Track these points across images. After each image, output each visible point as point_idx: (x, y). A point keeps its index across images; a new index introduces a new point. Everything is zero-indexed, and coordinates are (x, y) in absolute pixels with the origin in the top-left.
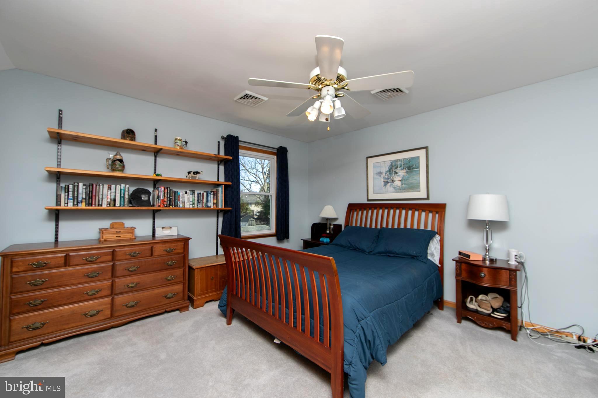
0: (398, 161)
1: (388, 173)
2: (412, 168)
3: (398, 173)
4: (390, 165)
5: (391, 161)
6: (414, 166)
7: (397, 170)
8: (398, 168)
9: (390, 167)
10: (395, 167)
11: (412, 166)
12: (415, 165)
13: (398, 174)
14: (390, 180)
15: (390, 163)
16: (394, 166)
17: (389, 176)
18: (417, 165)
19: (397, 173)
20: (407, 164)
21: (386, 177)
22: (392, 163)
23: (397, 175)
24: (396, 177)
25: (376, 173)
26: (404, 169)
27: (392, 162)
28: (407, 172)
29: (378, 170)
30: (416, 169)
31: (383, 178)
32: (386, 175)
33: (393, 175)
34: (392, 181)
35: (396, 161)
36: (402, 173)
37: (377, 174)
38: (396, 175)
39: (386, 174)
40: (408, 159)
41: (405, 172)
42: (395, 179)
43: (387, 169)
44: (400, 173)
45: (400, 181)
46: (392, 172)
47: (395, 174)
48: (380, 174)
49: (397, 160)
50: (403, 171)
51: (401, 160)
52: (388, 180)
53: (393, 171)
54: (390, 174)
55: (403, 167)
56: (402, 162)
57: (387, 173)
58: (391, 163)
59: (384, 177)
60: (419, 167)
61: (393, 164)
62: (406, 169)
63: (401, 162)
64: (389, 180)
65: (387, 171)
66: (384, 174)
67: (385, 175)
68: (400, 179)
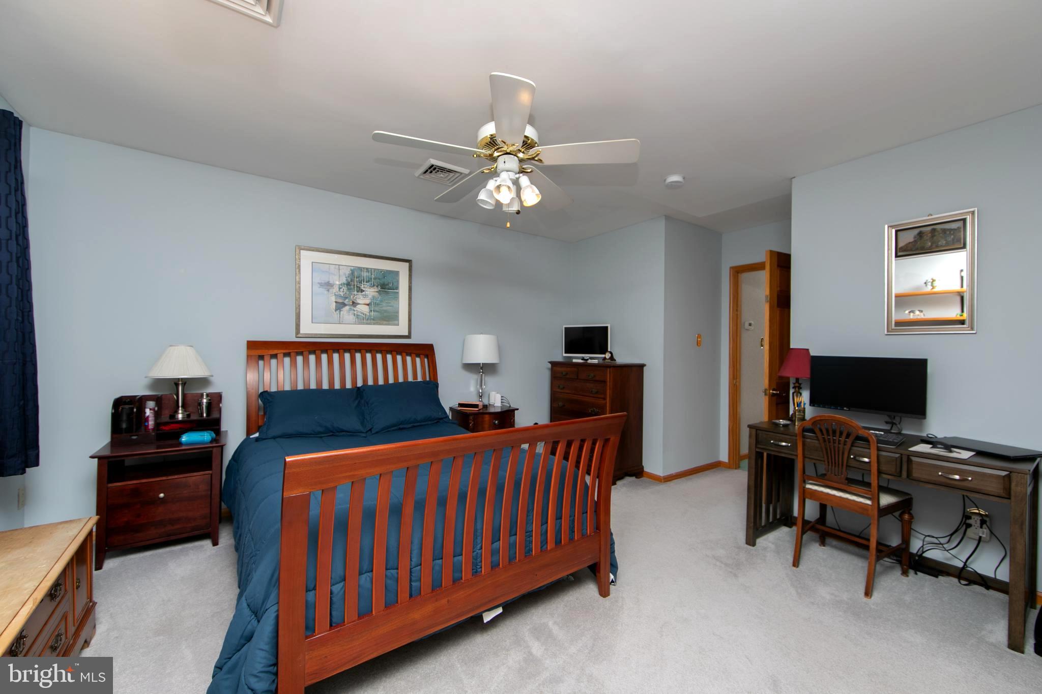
0: (364, 271)
1: (345, 288)
2: (387, 287)
3: (364, 291)
4: (349, 274)
5: (352, 268)
6: (391, 285)
7: (363, 286)
8: (365, 283)
9: (348, 277)
10: (359, 280)
11: (388, 284)
12: (393, 284)
13: (364, 293)
14: (349, 301)
15: (349, 270)
16: (357, 278)
17: (348, 293)
18: (395, 284)
19: (362, 291)
20: (379, 279)
21: (342, 294)
22: (353, 272)
23: (363, 295)
24: (361, 296)
25: (319, 283)
26: (375, 287)
27: (354, 269)
28: (379, 292)
29: (325, 278)
30: (394, 290)
31: (335, 295)
32: (342, 290)
33: (356, 293)
34: (353, 303)
35: (361, 269)
36: (371, 292)
37: (321, 285)
38: (360, 293)
39: (340, 288)
40: (381, 271)
41: (377, 292)
42: (359, 301)
43: (344, 280)
44: (368, 292)
45: (368, 305)
46: (352, 287)
47: (358, 292)
48: (329, 287)
49: (364, 268)
50: (372, 290)
51: (369, 270)
52: (345, 300)
53: (354, 285)
54: (349, 289)
55: (374, 282)
56: (372, 274)
57: (343, 288)
58: (351, 270)
59: (337, 293)
60: (397, 288)
61: (356, 274)
62: (377, 286)
63: (370, 274)
64: (347, 300)
65: (344, 284)
66: (336, 289)
67: (339, 290)
68: (368, 302)
